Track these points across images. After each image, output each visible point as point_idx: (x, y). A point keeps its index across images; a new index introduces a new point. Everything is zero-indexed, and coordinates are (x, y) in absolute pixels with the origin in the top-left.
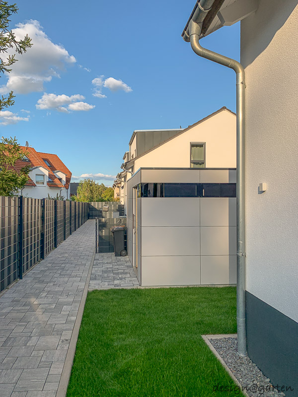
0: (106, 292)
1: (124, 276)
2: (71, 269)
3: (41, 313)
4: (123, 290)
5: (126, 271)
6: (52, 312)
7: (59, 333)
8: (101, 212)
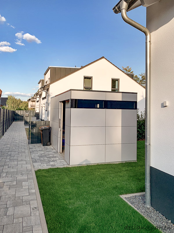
0: (48, 171)
1: (55, 159)
2: (16, 156)
3: (8, 189)
4: (57, 168)
5: (54, 155)
6: (16, 187)
7: (28, 203)
8: (23, 117)
